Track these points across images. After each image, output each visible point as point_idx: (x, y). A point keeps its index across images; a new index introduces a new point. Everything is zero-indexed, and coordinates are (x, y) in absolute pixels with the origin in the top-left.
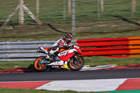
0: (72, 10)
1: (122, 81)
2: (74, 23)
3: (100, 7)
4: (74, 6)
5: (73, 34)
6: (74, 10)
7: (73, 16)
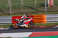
0: (10, 4)
1: (31, 33)
2: (11, 10)
3: (22, 3)
4: (11, 3)
5: (11, 14)
6: (11, 4)
7: (10, 7)
